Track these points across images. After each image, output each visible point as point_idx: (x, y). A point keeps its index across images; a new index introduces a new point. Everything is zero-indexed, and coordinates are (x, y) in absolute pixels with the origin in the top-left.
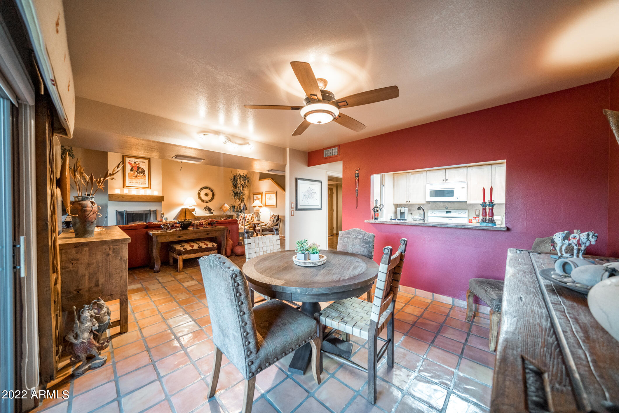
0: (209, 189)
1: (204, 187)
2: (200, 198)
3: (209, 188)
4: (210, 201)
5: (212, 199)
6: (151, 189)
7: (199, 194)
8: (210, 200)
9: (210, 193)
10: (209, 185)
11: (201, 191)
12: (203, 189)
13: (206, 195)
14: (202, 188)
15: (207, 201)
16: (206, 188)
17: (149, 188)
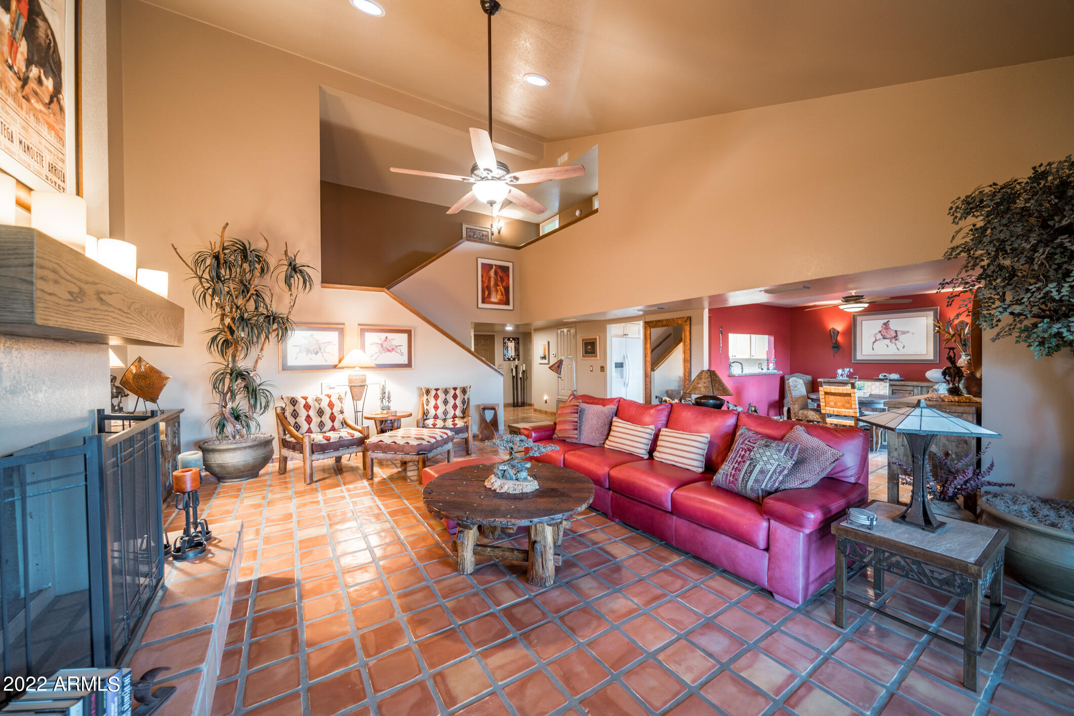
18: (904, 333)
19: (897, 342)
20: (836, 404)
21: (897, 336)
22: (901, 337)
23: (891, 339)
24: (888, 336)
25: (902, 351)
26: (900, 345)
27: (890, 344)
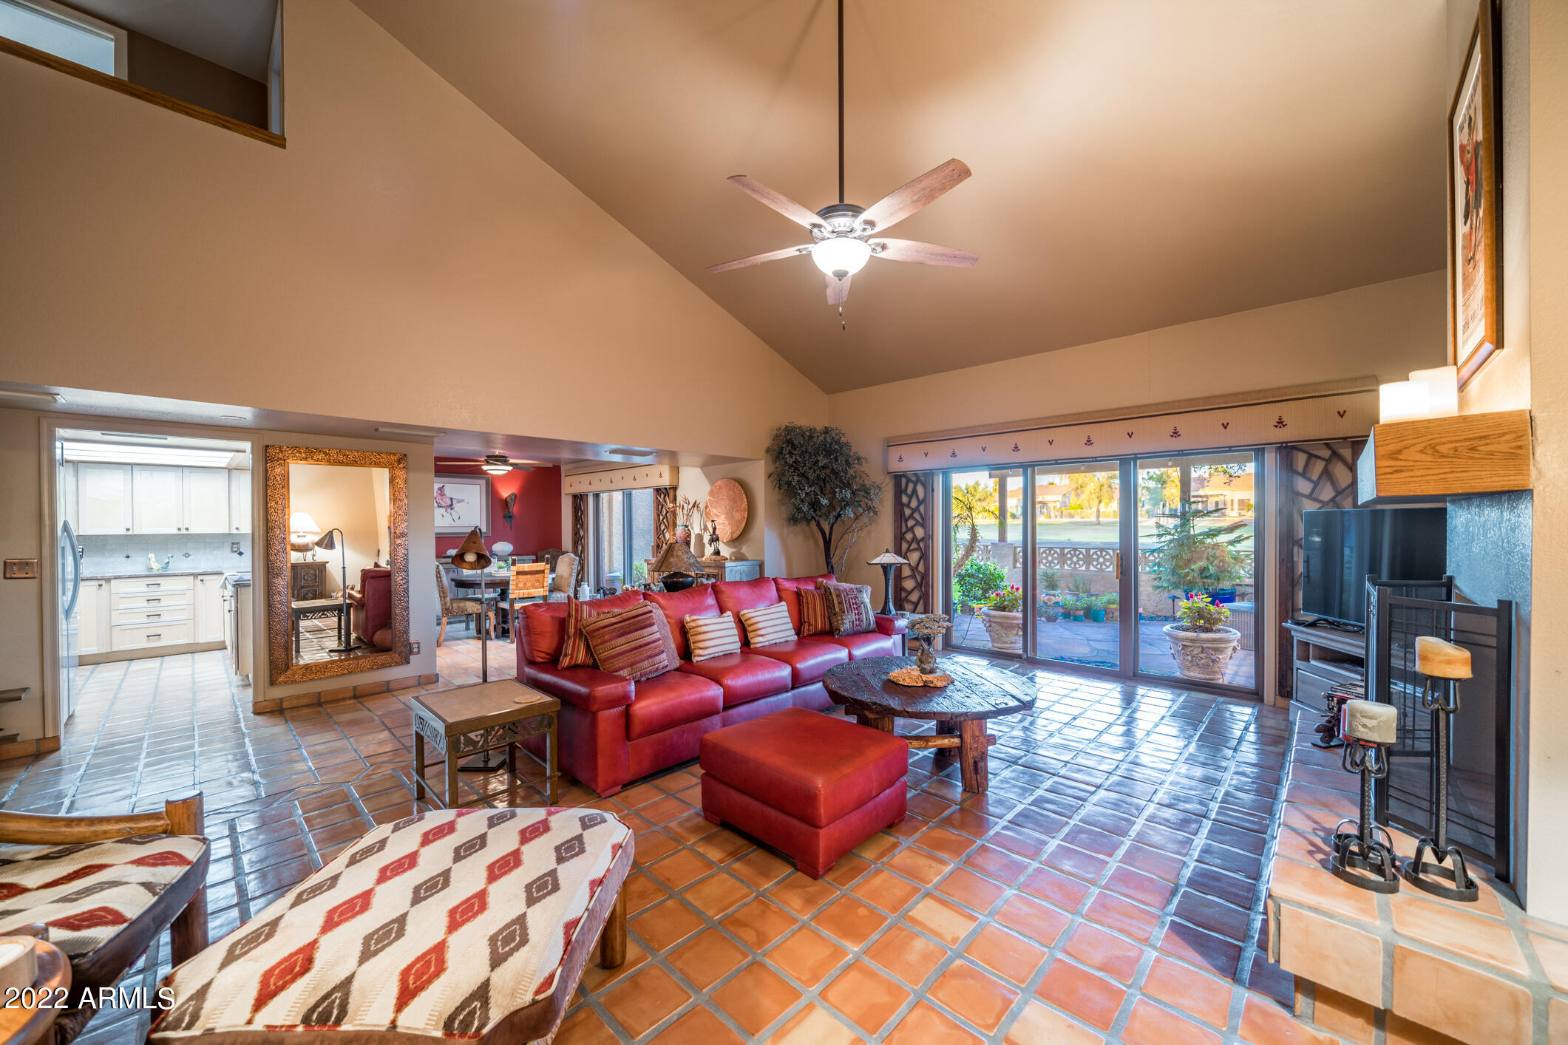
18: (459, 501)
19: (452, 511)
20: (525, 584)
21: (452, 505)
22: (456, 506)
23: (446, 507)
24: (444, 505)
25: (458, 523)
26: (455, 516)
27: (445, 513)
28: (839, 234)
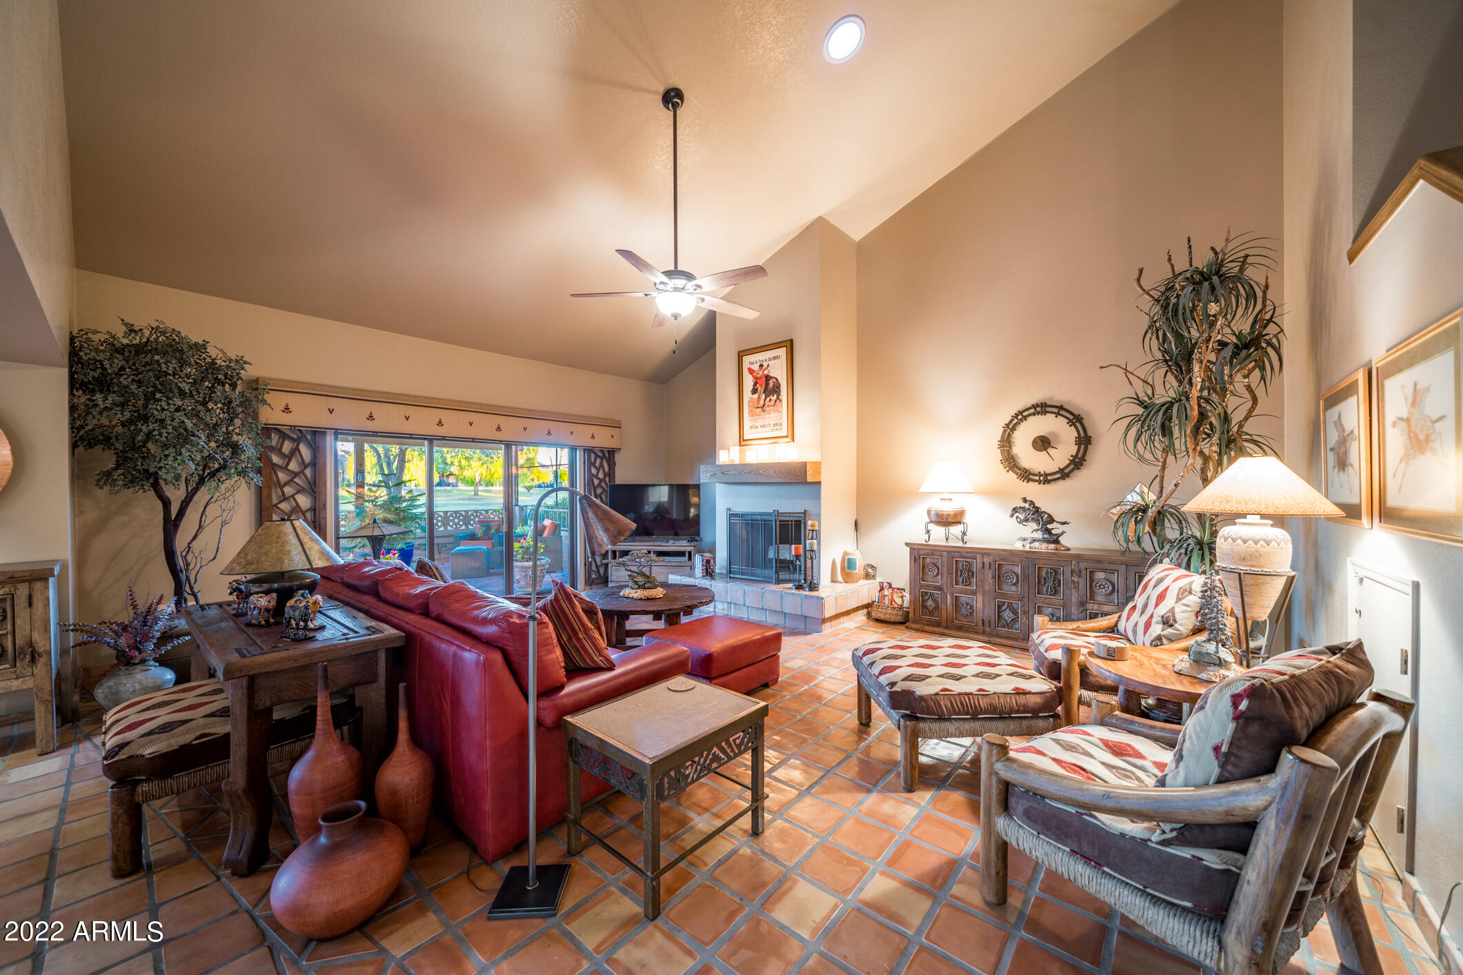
0: (1060, 410)
1: (1034, 406)
2: (1010, 462)
3: (1061, 408)
4: (1064, 474)
5: (1077, 462)
6: (793, 440)
7: (1006, 442)
8: (1061, 471)
9: (1067, 435)
10: (1059, 395)
11: (1013, 429)
12: (1025, 418)
13: (1043, 443)
14: (1021, 413)
15: (1046, 475)
16: (1042, 408)
17: (789, 440)
28: (676, 289)
